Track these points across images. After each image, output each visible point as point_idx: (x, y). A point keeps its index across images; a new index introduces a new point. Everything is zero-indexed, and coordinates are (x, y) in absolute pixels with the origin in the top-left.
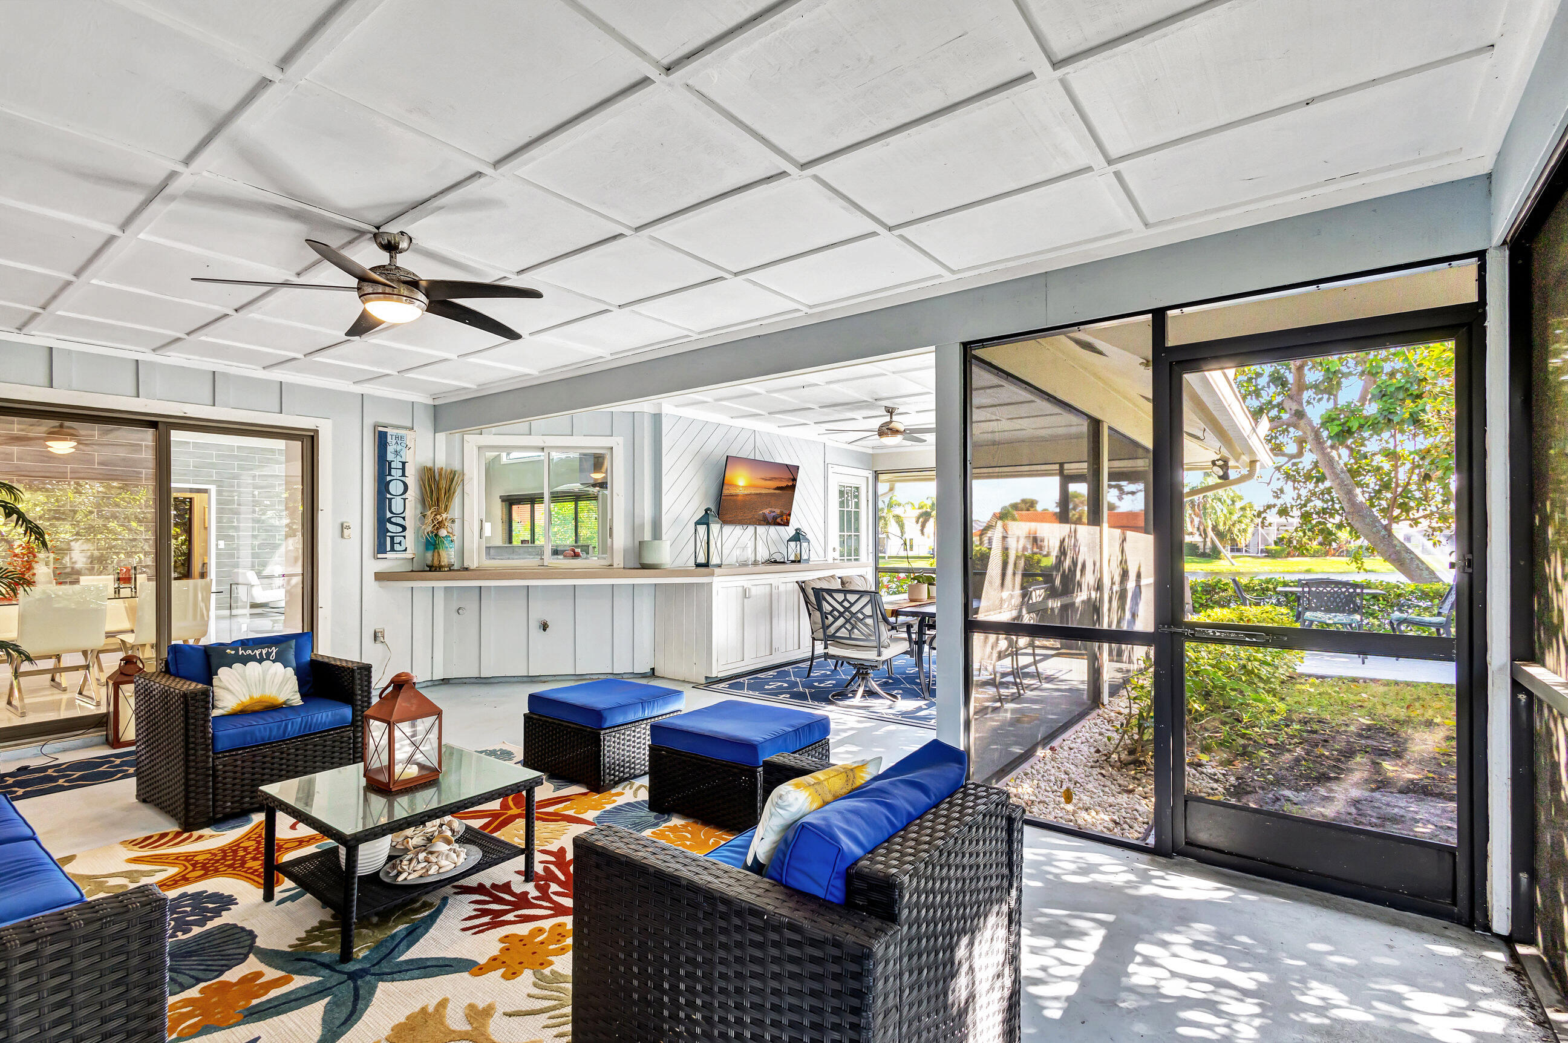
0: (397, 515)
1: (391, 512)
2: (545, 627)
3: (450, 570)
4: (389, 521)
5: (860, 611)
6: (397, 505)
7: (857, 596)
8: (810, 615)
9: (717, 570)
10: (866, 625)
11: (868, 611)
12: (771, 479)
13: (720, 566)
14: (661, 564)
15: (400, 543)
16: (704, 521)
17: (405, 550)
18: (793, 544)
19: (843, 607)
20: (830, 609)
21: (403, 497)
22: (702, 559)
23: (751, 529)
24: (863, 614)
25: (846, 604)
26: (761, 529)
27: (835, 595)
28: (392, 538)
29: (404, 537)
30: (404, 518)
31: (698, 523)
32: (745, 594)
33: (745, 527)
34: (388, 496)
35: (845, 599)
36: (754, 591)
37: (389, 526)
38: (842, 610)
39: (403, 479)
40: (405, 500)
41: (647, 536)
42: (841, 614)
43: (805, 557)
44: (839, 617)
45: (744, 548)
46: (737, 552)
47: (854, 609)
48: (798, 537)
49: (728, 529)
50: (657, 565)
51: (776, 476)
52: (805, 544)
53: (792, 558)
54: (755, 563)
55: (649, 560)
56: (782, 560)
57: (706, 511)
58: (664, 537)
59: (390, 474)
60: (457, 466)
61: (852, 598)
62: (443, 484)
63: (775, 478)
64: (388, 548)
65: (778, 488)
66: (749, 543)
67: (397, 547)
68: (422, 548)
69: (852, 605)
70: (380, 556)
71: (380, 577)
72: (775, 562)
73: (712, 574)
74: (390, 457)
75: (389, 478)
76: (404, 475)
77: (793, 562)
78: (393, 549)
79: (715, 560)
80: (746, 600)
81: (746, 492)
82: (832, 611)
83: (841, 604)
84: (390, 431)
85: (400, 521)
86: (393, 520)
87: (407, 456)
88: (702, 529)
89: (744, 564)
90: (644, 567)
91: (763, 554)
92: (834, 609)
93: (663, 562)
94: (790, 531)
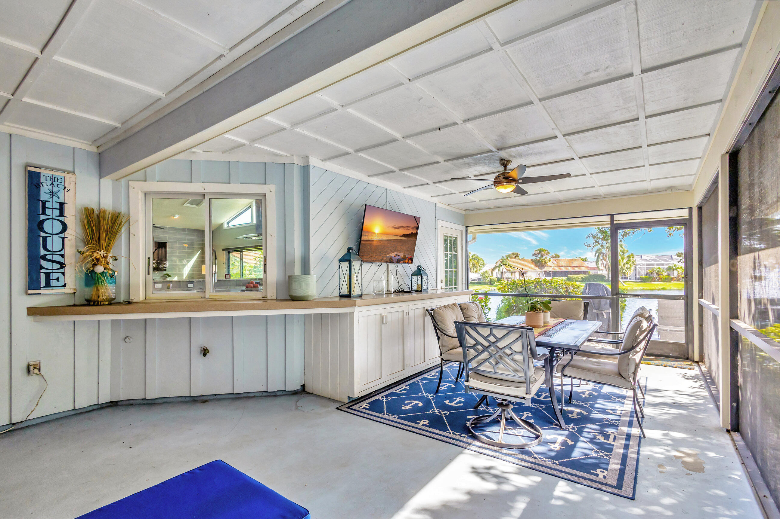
0: (53, 253)
1: (45, 248)
2: (205, 352)
3: (110, 304)
4: (44, 258)
5: (509, 346)
6: (54, 243)
7: (504, 332)
8: (438, 338)
9: (358, 301)
10: (514, 360)
11: (517, 347)
12: (400, 227)
13: (360, 296)
14: (308, 296)
15: (58, 280)
16: (347, 258)
17: (65, 285)
18: (415, 277)
19: (488, 341)
20: (474, 342)
21: (62, 235)
22: (345, 290)
23: (384, 265)
24: (511, 349)
25: (492, 339)
26: (392, 266)
27: (479, 329)
28: (47, 275)
29: (63, 274)
30: (62, 256)
31: (340, 261)
32: (382, 320)
33: (380, 264)
34: (42, 234)
35: (491, 334)
36: (390, 318)
37: (43, 263)
38: (486, 344)
39: (61, 218)
40: (63, 238)
41: (297, 271)
42: (486, 348)
43: (425, 287)
44: (483, 352)
45: (379, 281)
46: (373, 284)
47: (501, 345)
48: (419, 272)
49: (366, 266)
50: (305, 297)
51: (404, 225)
52: (425, 278)
53: (415, 288)
54: (388, 293)
55: (298, 292)
56: (408, 290)
57: (349, 249)
58: (312, 272)
59: (44, 213)
60: (123, 210)
61: (499, 333)
62: (104, 226)
63: (403, 227)
64: (43, 283)
65: (404, 236)
66: (383, 277)
67: (54, 283)
68: (83, 283)
69: (499, 340)
70: (30, 292)
71: (32, 312)
72: (403, 291)
73: (354, 305)
74: (44, 196)
75: (42, 217)
76: (62, 214)
77: (417, 291)
78: (48, 285)
79: (356, 291)
80: (383, 326)
81: (381, 238)
82: (475, 345)
83: (486, 338)
84: (43, 172)
85: (58, 258)
86: (48, 257)
87: (65, 197)
88: (345, 265)
89: (379, 294)
90: (294, 299)
91: (393, 286)
92: (478, 343)
93: (310, 293)
94: (413, 268)
